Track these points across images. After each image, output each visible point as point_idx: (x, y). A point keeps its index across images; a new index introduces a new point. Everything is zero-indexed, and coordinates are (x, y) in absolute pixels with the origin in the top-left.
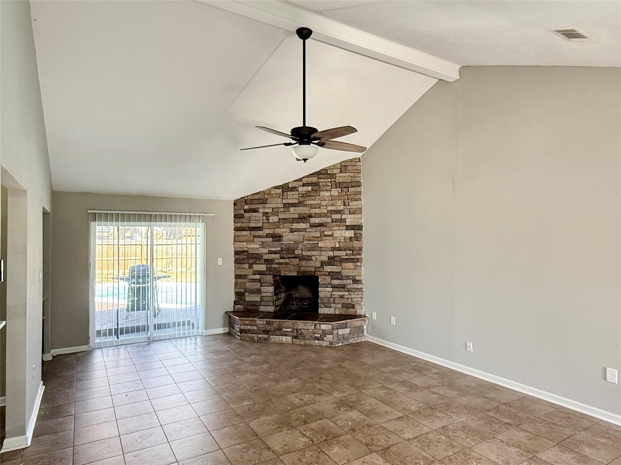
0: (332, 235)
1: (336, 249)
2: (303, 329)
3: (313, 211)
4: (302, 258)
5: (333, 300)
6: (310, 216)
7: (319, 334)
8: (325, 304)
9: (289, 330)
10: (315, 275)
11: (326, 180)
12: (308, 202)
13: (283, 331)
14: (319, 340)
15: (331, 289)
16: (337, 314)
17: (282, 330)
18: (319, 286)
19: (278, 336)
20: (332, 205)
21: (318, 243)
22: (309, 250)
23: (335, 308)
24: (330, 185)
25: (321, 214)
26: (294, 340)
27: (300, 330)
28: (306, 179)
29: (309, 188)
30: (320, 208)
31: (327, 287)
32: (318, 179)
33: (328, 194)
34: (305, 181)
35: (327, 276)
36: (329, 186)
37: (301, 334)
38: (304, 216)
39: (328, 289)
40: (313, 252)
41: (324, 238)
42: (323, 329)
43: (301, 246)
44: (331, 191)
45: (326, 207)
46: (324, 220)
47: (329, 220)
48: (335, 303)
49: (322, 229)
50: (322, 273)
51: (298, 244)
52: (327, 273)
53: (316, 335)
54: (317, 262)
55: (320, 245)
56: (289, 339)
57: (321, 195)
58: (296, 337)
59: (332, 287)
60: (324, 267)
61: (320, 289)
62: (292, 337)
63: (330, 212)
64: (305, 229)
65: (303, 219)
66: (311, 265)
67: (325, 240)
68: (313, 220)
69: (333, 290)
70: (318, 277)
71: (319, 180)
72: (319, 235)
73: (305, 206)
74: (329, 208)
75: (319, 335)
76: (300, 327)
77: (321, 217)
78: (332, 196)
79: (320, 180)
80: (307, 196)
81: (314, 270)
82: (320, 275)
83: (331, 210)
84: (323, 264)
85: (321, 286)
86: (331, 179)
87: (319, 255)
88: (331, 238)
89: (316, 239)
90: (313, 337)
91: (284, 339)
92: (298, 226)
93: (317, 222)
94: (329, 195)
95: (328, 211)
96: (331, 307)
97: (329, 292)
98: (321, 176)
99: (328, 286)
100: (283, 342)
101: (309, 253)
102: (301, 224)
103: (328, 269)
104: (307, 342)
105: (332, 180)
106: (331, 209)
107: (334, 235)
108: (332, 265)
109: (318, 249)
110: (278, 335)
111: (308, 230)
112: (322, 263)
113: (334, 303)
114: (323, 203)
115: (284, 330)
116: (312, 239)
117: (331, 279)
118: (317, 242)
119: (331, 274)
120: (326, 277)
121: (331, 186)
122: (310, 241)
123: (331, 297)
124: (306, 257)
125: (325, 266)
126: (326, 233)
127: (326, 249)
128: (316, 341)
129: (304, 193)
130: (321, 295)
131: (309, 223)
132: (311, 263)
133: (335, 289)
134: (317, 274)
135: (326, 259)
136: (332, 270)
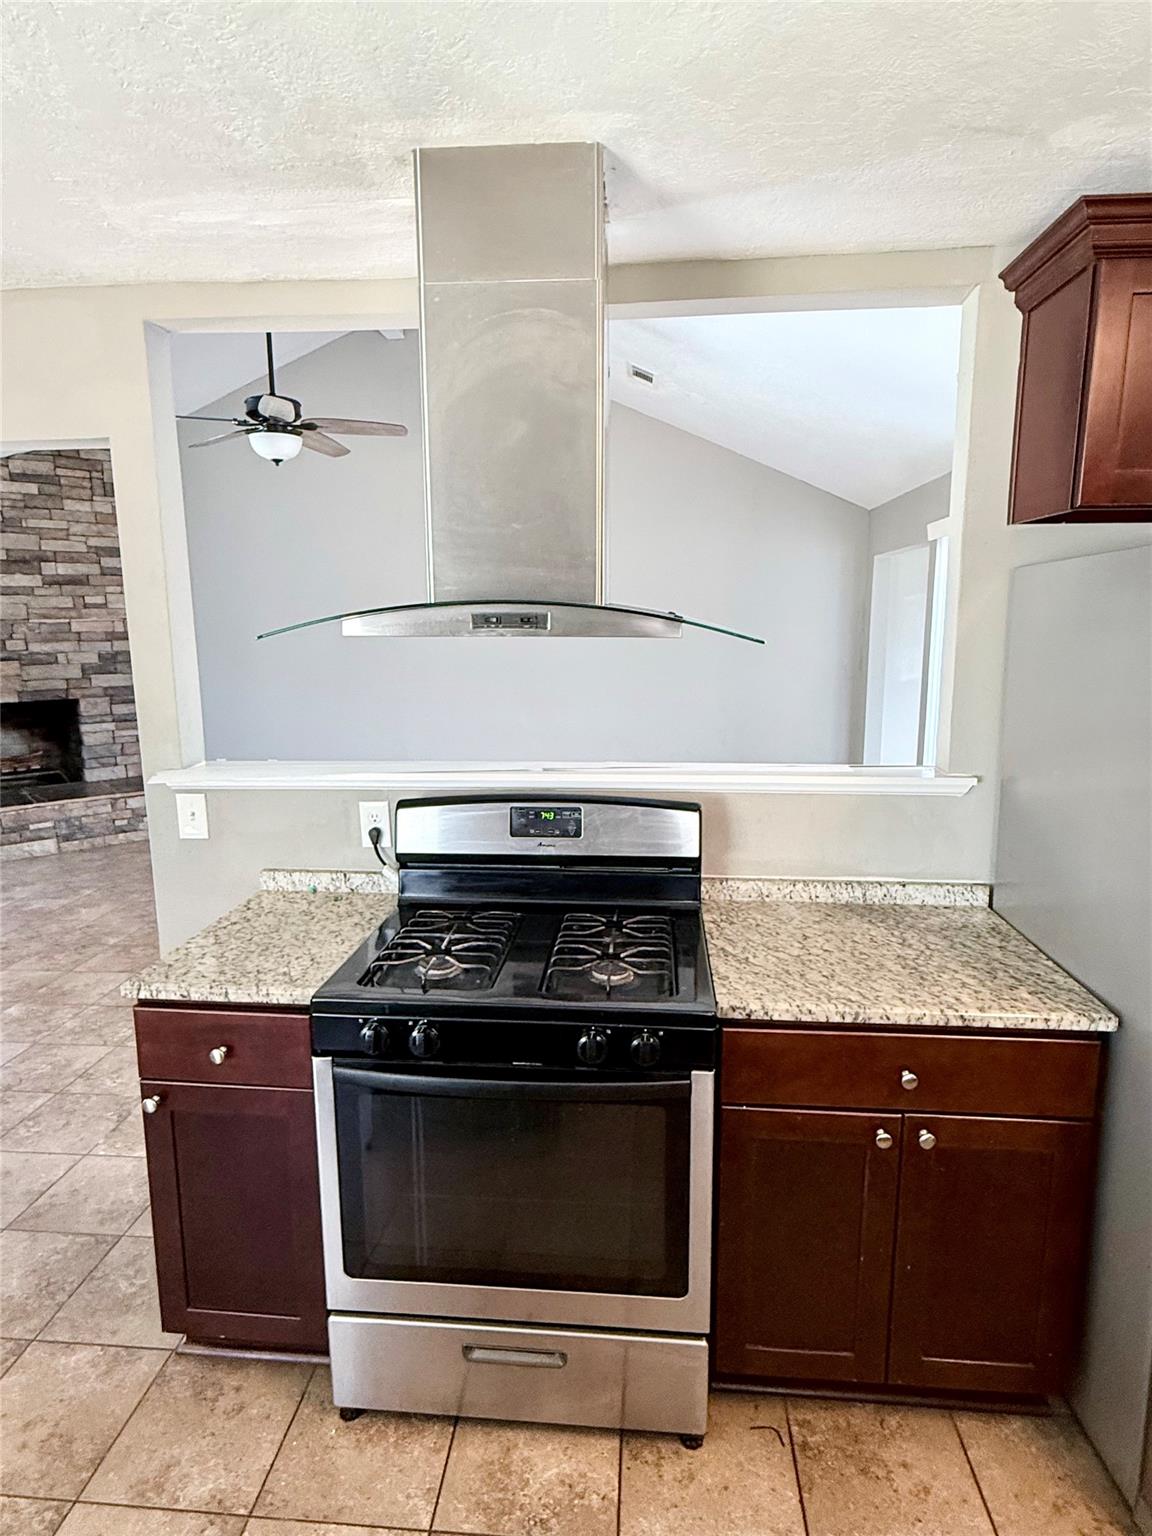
0: (105, 605)
1: (116, 635)
2: (84, 816)
3: (49, 546)
4: (27, 660)
5: (120, 747)
6: (43, 559)
7: (124, 819)
8: (100, 760)
9: (49, 824)
10: (70, 698)
11: (79, 474)
12: (32, 523)
13: (31, 831)
14: (125, 832)
15: (112, 726)
16: (132, 778)
17: (28, 829)
18: (82, 721)
19: (18, 845)
20: (100, 535)
21: (69, 623)
22: (46, 641)
23: (126, 766)
24: (89, 485)
25: (73, 555)
26: (64, 845)
27: (78, 818)
28: (18, 463)
29: (33, 488)
30: (67, 540)
31: (104, 722)
32: (56, 467)
33: (86, 507)
34: (16, 467)
35: (100, 697)
36: (84, 488)
37: (81, 828)
38: (24, 558)
39: (104, 725)
40: (58, 644)
41: (84, 611)
42: (134, 806)
43: (21, 630)
44: (92, 500)
45: (84, 539)
46: (81, 569)
47: (95, 569)
48: (127, 755)
49: (80, 590)
50: (87, 692)
51: (12, 625)
52: (100, 692)
53: (117, 823)
54: (71, 667)
55: (75, 627)
56: (50, 845)
57: (66, 508)
58: (67, 839)
59: (113, 721)
60: (90, 679)
61: (83, 728)
62: (55, 840)
63: (93, 550)
64: (32, 588)
65: (21, 564)
66: (55, 674)
67: (90, 616)
68: (49, 569)
69: (116, 726)
70: (76, 702)
71: (58, 469)
72: (70, 605)
73: (25, 531)
74: (93, 542)
75: (125, 822)
76: (75, 813)
77: (72, 561)
78: (96, 513)
79: (59, 472)
80: (26, 507)
81: (66, 687)
82: (84, 696)
83: (96, 547)
84: (86, 671)
85: (87, 721)
86: (90, 472)
87: (75, 651)
88: (104, 611)
89: (64, 613)
90: (112, 828)
91: (37, 847)
92: (11, 581)
93: (61, 571)
94: (89, 509)
95: (89, 547)
96: (116, 765)
97: (108, 731)
98: (63, 461)
99: (105, 718)
100: (35, 855)
101: (47, 648)
102: (18, 576)
103: (100, 681)
104: (98, 841)
105: (95, 474)
106: (98, 545)
107: (110, 606)
108: (111, 673)
109: (72, 636)
110: (16, 843)
111: (36, 592)
112: (83, 670)
113: (123, 754)
114: (76, 528)
115: (32, 827)
116: (53, 612)
117: (111, 704)
118: (67, 621)
119: (110, 692)
120: (99, 700)
121: (91, 488)
122: (47, 618)
123: (114, 743)
124: (39, 656)
125: (92, 676)
126: (88, 600)
127: (94, 637)
128: (121, 836)
129: (19, 497)
130: (87, 740)
131: (41, 574)
132: (56, 671)
133: (123, 724)
134: (75, 694)
135: (93, 659)
136: (113, 684)
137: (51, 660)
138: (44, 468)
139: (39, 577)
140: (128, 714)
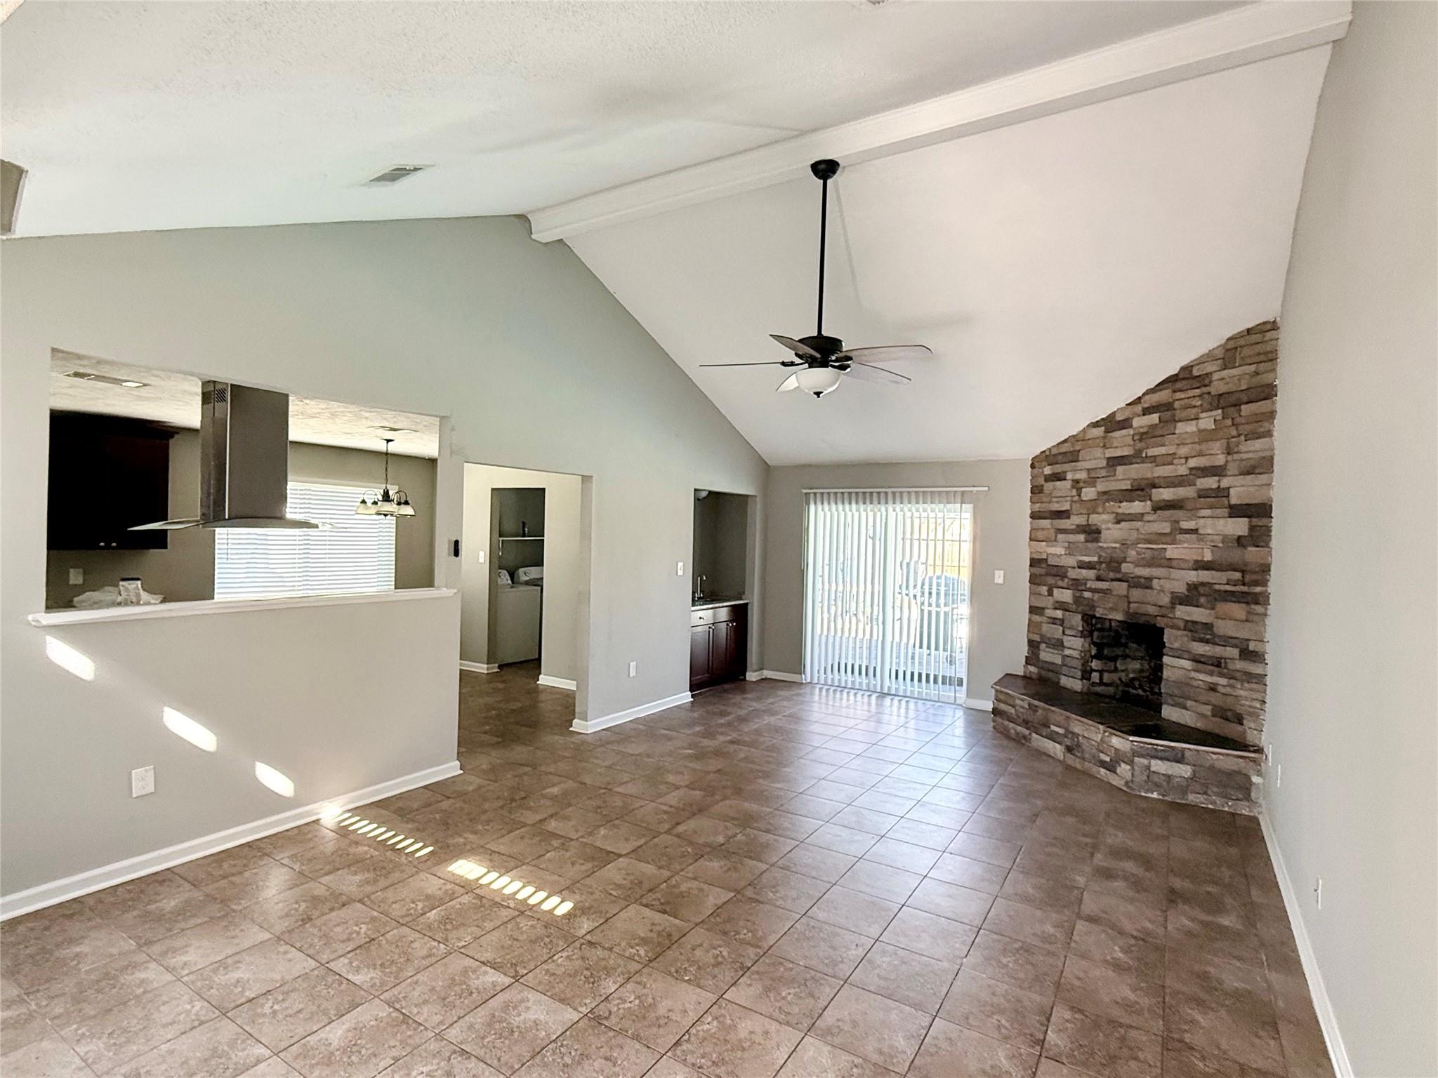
0: (1195, 531)
1: (1204, 565)
2: (1081, 736)
3: (1160, 472)
4: (1134, 582)
5: (1191, 691)
6: (1154, 485)
7: (1108, 755)
8: (1176, 699)
9: (1061, 731)
10: (1158, 625)
11: (1190, 393)
12: (1150, 452)
13: (1051, 731)
14: (1106, 769)
15: (1188, 665)
17: (1050, 727)
18: (1164, 652)
19: (1043, 738)
20: (1200, 454)
21: (1166, 549)
22: (1149, 565)
23: (1196, 713)
24: (1198, 403)
25: (1175, 478)
26: (1066, 754)
27: (1078, 736)
28: (1149, 397)
29: (1156, 418)
30: (1173, 464)
31: (1182, 658)
32: (1174, 392)
33: (1192, 427)
34: (1147, 402)
35: (1181, 629)
36: (1195, 406)
38: (1142, 485)
39: (1182, 662)
40: (1155, 569)
41: (1179, 537)
42: (1117, 747)
43: (1132, 553)
44: (1199, 418)
45: (1185, 461)
46: (1181, 492)
47: (1192, 492)
48: (1197, 701)
49: (1178, 514)
50: (1171, 622)
51: (1128, 549)
52: (1181, 624)
53: (1103, 756)
54: (1162, 594)
55: (1169, 554)
56: (1059, 750)
57: (1176, 432)
58: (1069, 750)
59: (1191, 659)
60: (1176, 609)
61: (1166, 659)
62: (1063, 748)
63: (1193, 472)
64: (1141, 515)
65: (1139, 492)
66: (1150, 600)
67: (1182, 541)
68: (1160, 494)
69: (1193, 666)
70: (1162, 631)
71: (1174, 394)
72: (1168, 530)
73: (1145, 460)
74: (1193, 463)
75: (1107, 759)
76: (1077, 730)
77: (1176, 485)
78: (1200, 432)
79: (1176, 396)
80: (1149, 438)
81: (1155, 613)
82: (1168, 626)
83: (1195, 468)
84: (1174, 600)
85: (1169, 653)
86: (1200, 388)
87: (1167, 578)
88: (1194, 536)
89: (1162, 539)
90: (1098, 758)
91: (1052, 747)
92: (1130, 507)
93: (1165, 496)
94: (1194, 429)
95: (1190, 469)
96: (1187, 709)
97: (1185, 669)
98: (1180, 385)
99: (1184, 655)
100: (1051, 755)
101: (1147, 572)
102: (1136, 503)
103: (1183, 613)
104: (1086, 766)
105: (1204, 390)
106: (1197, 465)
107: (1200, 531)
108: (1195, 606)
109: (1166, 563)
110: (1043, 736)
111: (1145, 518)
112: (1172, 598)
113: (1194, 699)
114: (1181, 451)
116: (1155, 538)
117: (1191, 640)
118: (1165, 546)
119: (1191, 626)
120: (1180, 633)
121: (1200, 405)
122: (1149, 543)
123: (1188, 684)
124: (1141, 580)
125: (1178, 606)
126: (1183, 525)
127: (1183, 565)
128: (1103, 771)
129: (1143, 430)
130: (1168, 673)
131: (1151, 500)
132: (1150, 596)
133: (1200, 666)
134: (1161, 622)
135: (1181, 588)
136: (1195, 618)
137: (1146, 583)
138: (1164, 396)
139: (1149, 502)
140: (1203, 655)
